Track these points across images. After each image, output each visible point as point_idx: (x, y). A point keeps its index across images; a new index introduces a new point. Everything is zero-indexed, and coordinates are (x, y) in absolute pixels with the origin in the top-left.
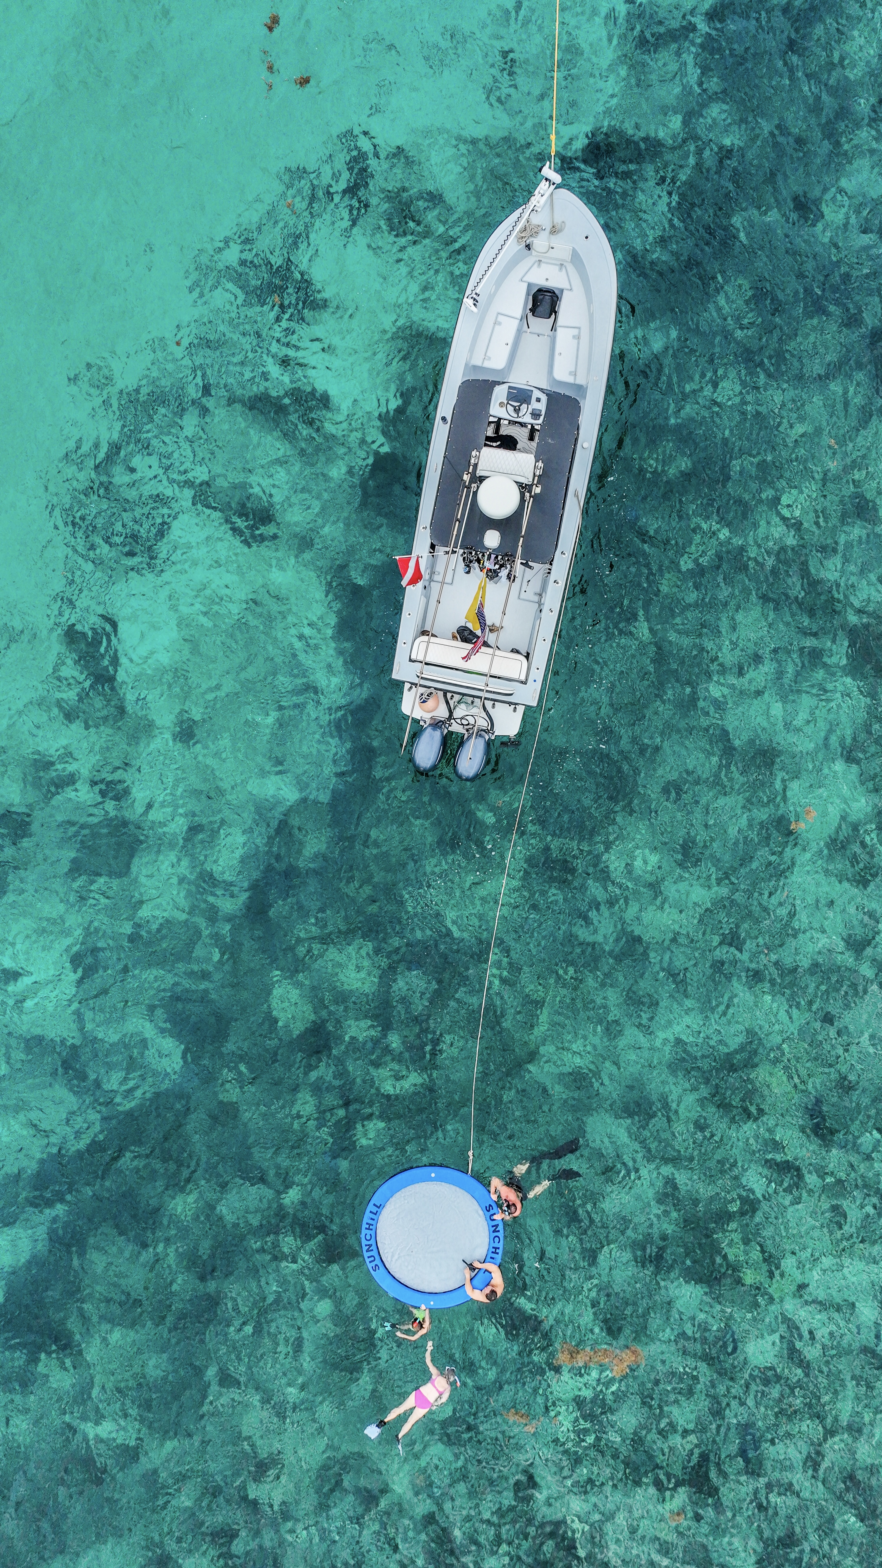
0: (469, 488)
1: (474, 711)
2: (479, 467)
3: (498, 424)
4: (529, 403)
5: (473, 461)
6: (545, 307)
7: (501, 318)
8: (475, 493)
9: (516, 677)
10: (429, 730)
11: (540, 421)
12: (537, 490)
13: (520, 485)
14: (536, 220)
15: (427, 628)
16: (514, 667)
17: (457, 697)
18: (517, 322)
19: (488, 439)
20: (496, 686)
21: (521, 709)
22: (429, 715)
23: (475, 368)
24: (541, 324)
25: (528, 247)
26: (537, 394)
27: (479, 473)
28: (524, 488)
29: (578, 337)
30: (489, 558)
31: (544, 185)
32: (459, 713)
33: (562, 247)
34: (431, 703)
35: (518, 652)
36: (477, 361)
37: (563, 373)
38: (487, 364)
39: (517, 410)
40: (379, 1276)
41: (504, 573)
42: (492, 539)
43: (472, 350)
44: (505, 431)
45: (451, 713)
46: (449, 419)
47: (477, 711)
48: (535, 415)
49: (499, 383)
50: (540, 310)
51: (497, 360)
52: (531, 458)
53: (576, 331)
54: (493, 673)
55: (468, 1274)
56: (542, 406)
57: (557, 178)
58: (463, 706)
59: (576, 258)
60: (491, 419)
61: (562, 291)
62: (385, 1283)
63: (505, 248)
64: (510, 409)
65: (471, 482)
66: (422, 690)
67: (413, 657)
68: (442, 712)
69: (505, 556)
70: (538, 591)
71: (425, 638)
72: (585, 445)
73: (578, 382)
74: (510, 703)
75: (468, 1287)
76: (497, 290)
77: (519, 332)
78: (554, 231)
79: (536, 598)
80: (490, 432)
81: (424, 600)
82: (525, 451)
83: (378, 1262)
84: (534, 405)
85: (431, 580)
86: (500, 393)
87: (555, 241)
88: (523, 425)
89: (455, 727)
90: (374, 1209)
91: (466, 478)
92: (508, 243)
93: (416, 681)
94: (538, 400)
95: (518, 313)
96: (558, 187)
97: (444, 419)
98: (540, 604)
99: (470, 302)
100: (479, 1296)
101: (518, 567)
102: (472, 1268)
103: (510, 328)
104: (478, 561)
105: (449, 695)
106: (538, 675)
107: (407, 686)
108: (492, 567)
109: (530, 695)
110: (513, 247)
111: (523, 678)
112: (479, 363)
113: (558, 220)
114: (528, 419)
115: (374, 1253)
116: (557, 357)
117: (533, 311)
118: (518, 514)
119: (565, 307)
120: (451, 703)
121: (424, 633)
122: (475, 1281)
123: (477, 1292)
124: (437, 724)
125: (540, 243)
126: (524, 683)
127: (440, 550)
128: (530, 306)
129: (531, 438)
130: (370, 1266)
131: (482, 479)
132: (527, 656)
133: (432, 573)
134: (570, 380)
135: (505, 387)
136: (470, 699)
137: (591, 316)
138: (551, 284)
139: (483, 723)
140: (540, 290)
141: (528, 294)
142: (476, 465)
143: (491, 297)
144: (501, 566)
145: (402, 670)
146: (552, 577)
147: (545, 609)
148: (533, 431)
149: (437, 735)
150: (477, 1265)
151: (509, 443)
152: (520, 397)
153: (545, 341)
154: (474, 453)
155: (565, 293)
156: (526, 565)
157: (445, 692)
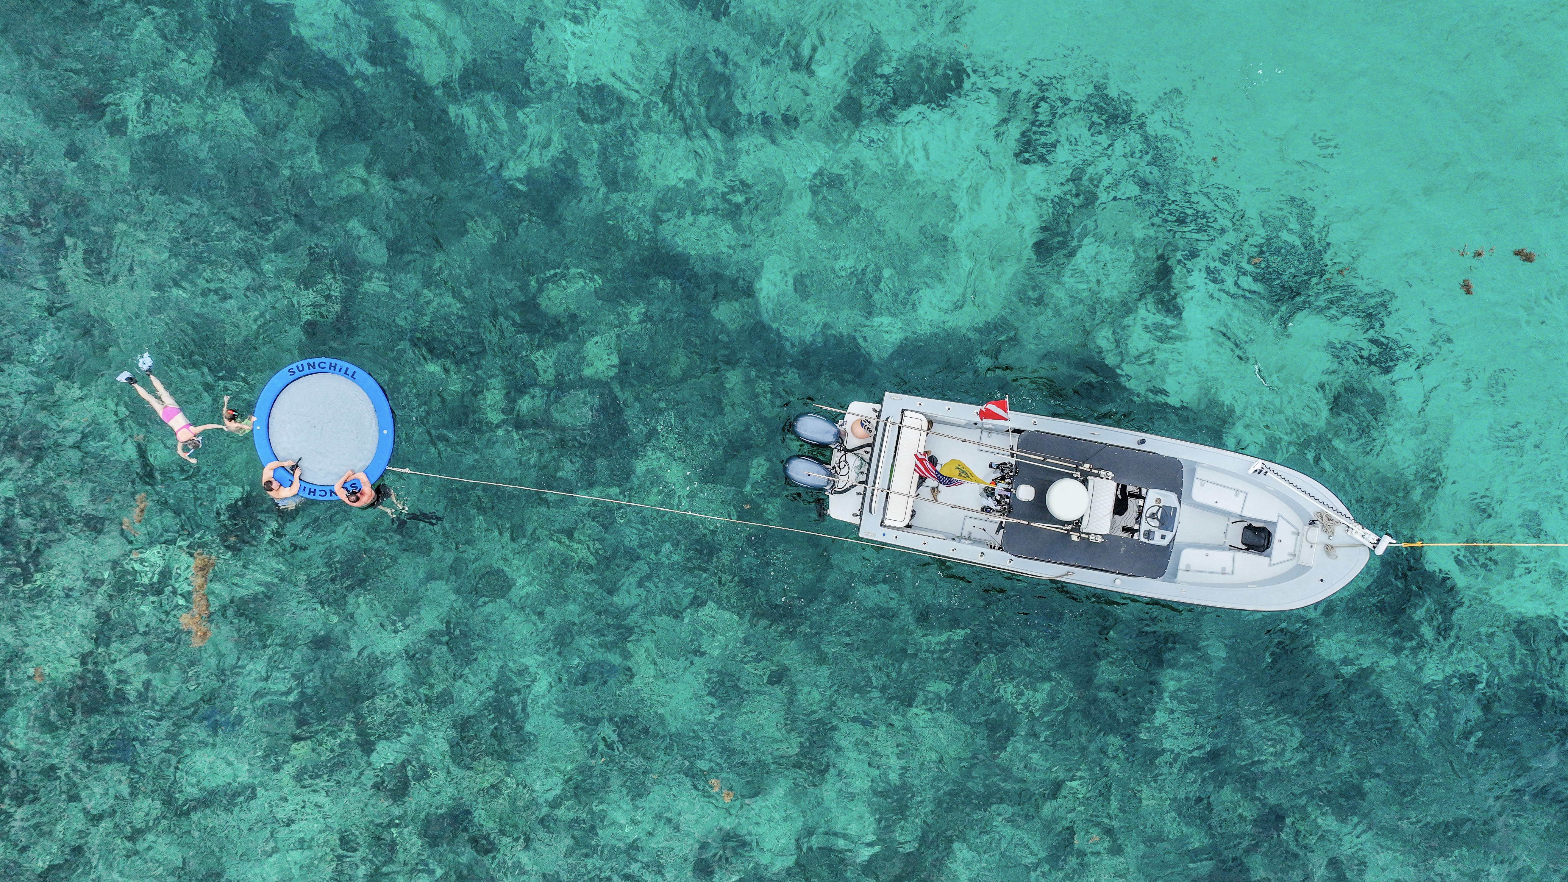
0: (1077, 469)
1: (853, 474)
2: (1097, 479)
3: (1139, 496)
4: (1160, 528)
5: (1103, 473)
6: (1254, 539)
7: (1242, 495)
8: (1071, 476)
9: (888, 516)
10: (835, 430)
11: (1142, 539)
12: (1075, 537)
13: (1079, 522)
14: (1339, 530)
15: (936, 427)
16: (898, 514)
17: (867, 457)
18: (1239, 512)
19: (1124, 487)
20: (879, 497)
21: (856, 521)
22: (848, 429)
23: (1193, 471)
24: (1236, 535)
25: (1312, 523)
26: (1169, 535)
27: (1091, 479)
28: (1077, 524)
29: (1223, 572)
30: (1006, 490)
31: (1373, 537)
32: (851, 458)
33: (1312, 556)
34: (861, 431)
35: (913, 516)
36: (1199, 473)
37: (1188, 558)
38: (1197, 483)
39: (1153, 516)
40: (283, 375)
41: (991, 503)
42: (1026, 493)
43: (1211, 468)
44: (1132, 503)
45: (851, 451)
46: (1143, 447)
47: (854, 478)
48: (1149, 534)
49: (1179, 498)
50: (1249, 533)
51: (1200, 492)
52: (1106, 531)
53: (1229, 570)
54: (891, 496)
55: (288, 464)
56: (1157, 541)
57: (1380, 550)
58: (858, 462)
59: (1301, 570)
60: (1144, 491)
61: (1269, 556)
62: (277, 380)
63: (1311, 500)
64: (1155, 510)
65: (1081, 471)
66: (874, 423)
67: (906, 413)
68: (852, 442)
69: (1009, 505)
70: (973, 536)
71: (925, 427)
72: (1118, 582)
73: (1180, 573)
74: (861, 510)
75: (275, 464)
76: (1270, 492)
77: (1227, 514)
78: (1328, 548)
79: (965, 534)
80: (1130, 489)
81: (964, 422)
82: (1113, 523)
83: (298, 374)
84: (1158, 533)
85: (983, 429)
86: (1169, 499)
87: (1318, 549)
88: (1138, 520)
89: (837, 456)
90: (350, 372)
91: (1086, 467)
92: (1316, 503)
93: (883, 418)
94: (1163, 537)
95: (1246, 514)
96: (1371, 551)
97: (1143, 441)
98: (961, 538)
99: (1258, 467)
100: (267, 474)
101: (998, 519)
102: (295, 467)
103: (1233, 505)
104: (1003, 478)
105: (869, 449)
106: (890, 538)
107: (878, 407)
108: (996, 493)
109: (870, 530)
110: (1313, 508)
111: (887, 523)
112: (1197, 475)
113: (1339, 552)
114: (1144, 527)
115: (306, 371)
116: (1204, 552)
117: (1250, 527)
118: (1049, 518)
119: (1252, 559)
120: (861, 451)
121: (930, 423)
122: (282, 471)
123: (271, 473)
124: (840, 437)
125: (1316, 534)
126: (882, 524)
127: (1014, 440)
128: (1255, 524)
129: (1125, 529)
130: (294, 366)
131: (1085, 482)
132: (909, 526)
133: (990, 430)
134: (1182, 565)
135: (1176, 504)
136: (865, 470)
137: (1244, 585)
138: (1276, 545)
139: (841, 483)
140: (1270, 534)
141: (1265, 522)
142: (1098, 476)
143: (1263, 487)
144: (999, 502)
145: (893, 402)
146: (987, 551)
147: (955, 544)
148: (1132, 531)
149: (828, 438)
150: (297, 473)
151: (1120, 507)
152: (1166, 519)
153: (1219, 539)
154: (1110, 474)
155: (1268, 559)
156: (1000, 526)
157: (872, 445)
